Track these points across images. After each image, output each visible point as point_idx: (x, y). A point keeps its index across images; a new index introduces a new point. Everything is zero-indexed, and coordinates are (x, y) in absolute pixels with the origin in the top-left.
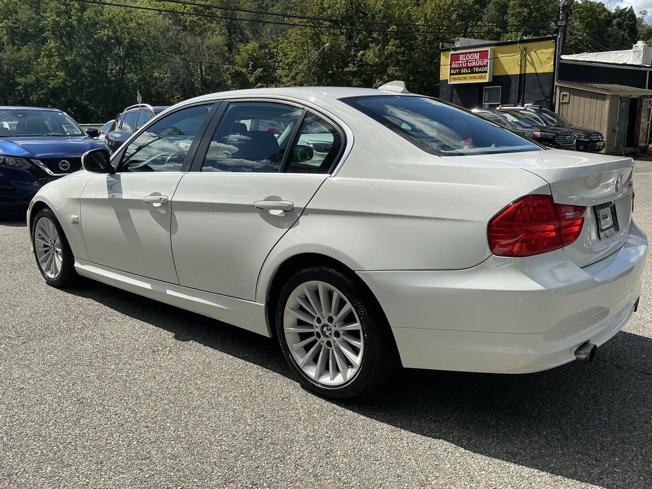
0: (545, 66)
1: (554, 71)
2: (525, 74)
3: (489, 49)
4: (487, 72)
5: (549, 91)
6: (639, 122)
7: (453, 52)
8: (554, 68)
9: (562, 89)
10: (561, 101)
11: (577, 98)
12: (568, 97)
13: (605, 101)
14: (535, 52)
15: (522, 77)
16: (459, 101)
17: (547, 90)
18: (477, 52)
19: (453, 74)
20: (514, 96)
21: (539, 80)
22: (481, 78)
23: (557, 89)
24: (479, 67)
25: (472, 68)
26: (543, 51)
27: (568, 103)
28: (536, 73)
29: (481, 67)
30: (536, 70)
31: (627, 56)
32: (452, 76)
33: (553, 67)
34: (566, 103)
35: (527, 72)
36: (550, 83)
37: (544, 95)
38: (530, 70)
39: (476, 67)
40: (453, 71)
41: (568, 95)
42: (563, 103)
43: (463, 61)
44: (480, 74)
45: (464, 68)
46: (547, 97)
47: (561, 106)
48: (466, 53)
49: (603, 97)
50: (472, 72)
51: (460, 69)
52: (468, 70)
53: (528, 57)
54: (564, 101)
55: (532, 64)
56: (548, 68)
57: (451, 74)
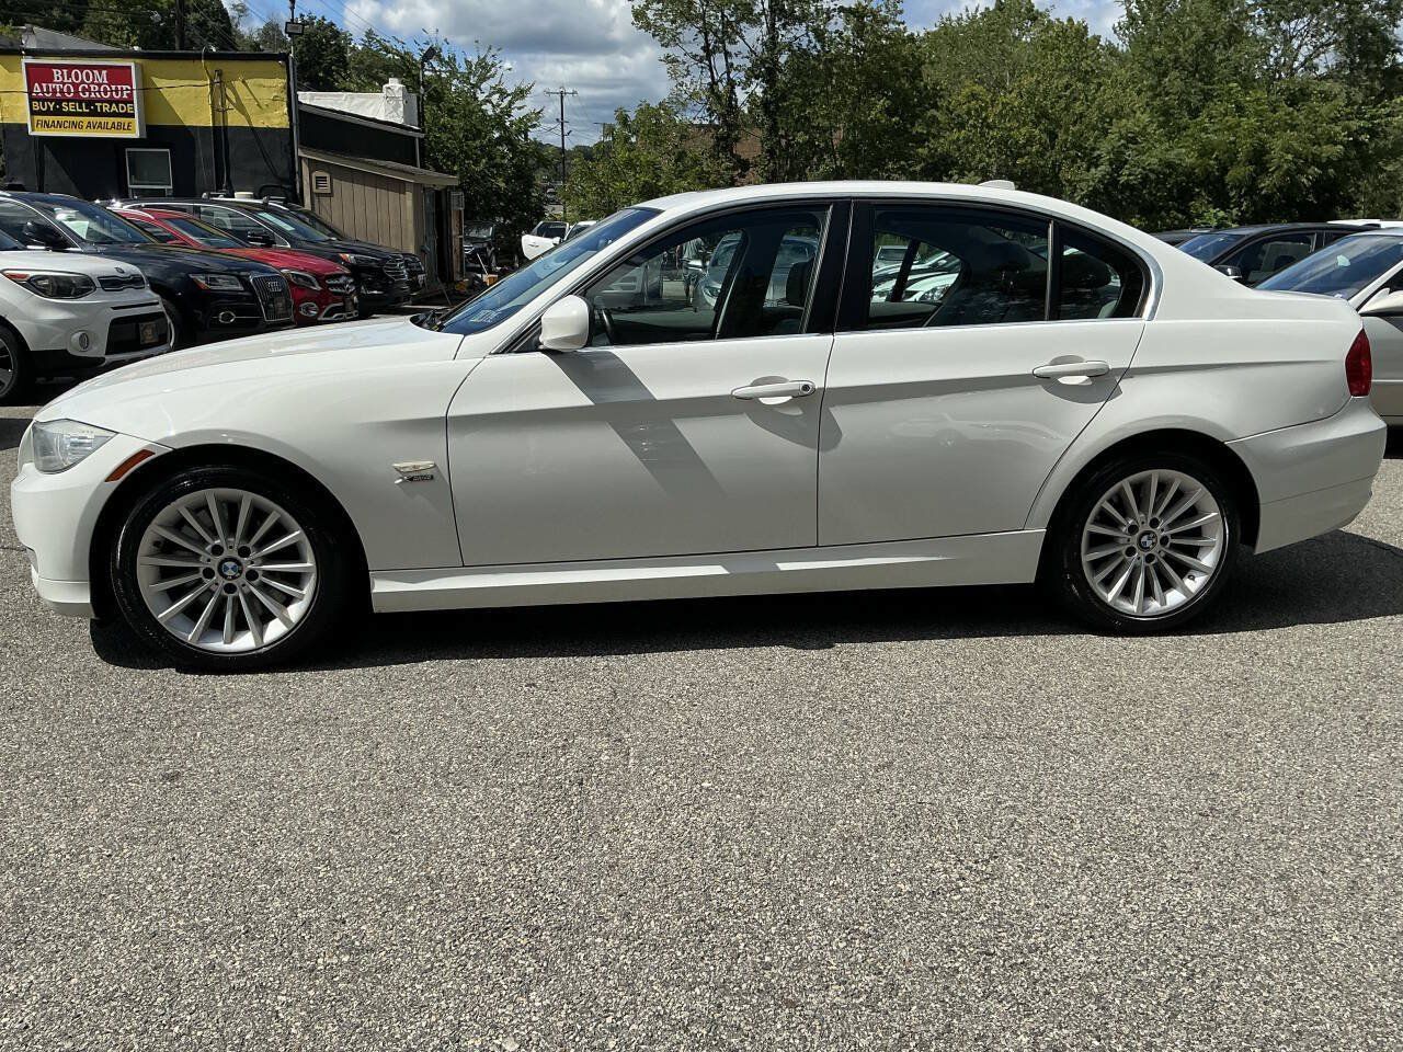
0: (270, 114)
1: (291, 126)
2: (226, 128)
3: (131, 63)
4: (132, 116)
5: (285, 167)
6: (450, 237)
7: (31, 60)
8: (291, 120)
9: (313, 165)
10: (315, 190)
11: (346, 185)
12: (328, 182)
13: (404, 193)
14: (243, 82)
15: (220, 133)
16: (64, 176)
17: (281, 165)
18: (100, 68)
19: (40, 113)
20: (205, 173)
21: (259, 142)
22: (119, 127)
23: (304, 164)
24: (110, 102)
25: (90, 102)
26: (262, 81)
27: (330, 195)
28: (253, 129)
29: (117, 102)
30: (249, 121)
31: (372, 105)
32: (37, 118)
33: (287, 117)
34: (326, 195)
35: (229, 124)
36: (286, 151)
37: (275, 176)
38: (235, 119)
39: (102, 101)
40: (37, 106)
41: (328, 179)
42: (319, 195)
43: (64, 84)
44: (117, 120)
45: (68, 100)
46: (283, 180)
47: (316, 200)
48: (70, 68)
49: (399, 187)
50: (94, 113)
51: (59, 102)
52: (81, 107)
53: (229, 92)
54: (321, 190)
55: (241, 108)
56: (278, 118)
57: (33, 113)
